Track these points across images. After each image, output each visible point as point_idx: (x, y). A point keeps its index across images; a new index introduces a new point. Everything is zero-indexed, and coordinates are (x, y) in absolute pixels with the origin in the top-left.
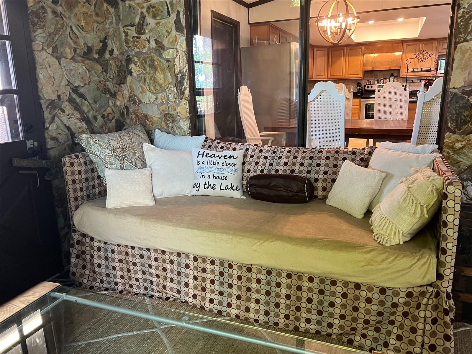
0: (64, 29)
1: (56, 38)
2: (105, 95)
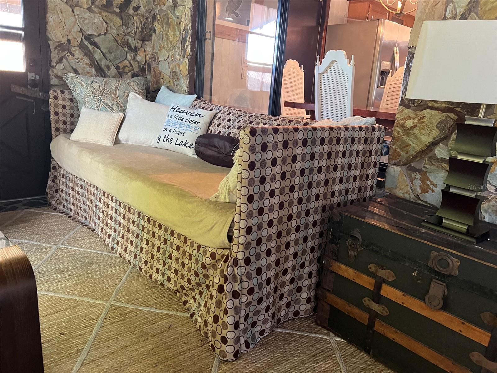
2: (123, 48)
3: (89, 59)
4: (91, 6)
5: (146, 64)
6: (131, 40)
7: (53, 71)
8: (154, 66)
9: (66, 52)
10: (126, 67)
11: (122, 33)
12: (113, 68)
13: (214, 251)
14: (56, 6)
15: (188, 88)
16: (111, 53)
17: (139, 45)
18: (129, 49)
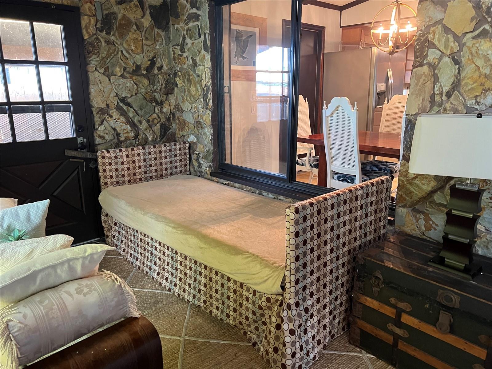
0: (116, 53)
1: (108, 61)
2: (151, 103)
3: (125, 117)
4: (123, 73)
5: (171, 114)
6: (157, 96)
7: (96, 132)
8: (178, 115)
9: (106, 115)
10: (155, 120)
11: (150, 91)
12: (144, 122)
13: (269, 296)
14: (96, 78)
15: (212, 135)
16: (141, 109)
17: (164, 99)
18: (156, 104)
